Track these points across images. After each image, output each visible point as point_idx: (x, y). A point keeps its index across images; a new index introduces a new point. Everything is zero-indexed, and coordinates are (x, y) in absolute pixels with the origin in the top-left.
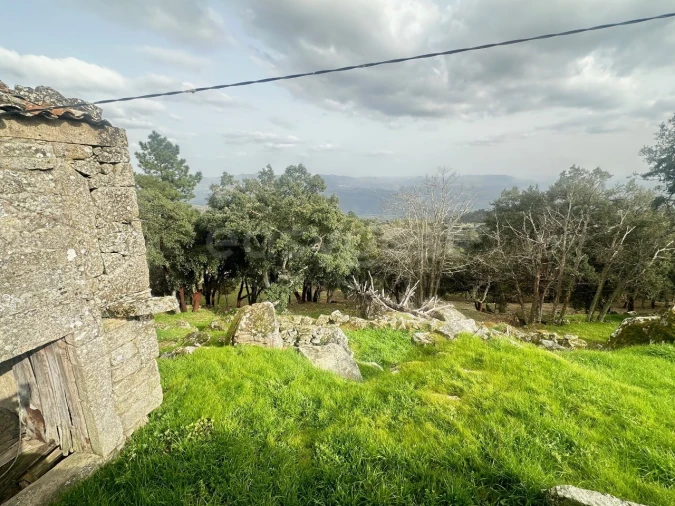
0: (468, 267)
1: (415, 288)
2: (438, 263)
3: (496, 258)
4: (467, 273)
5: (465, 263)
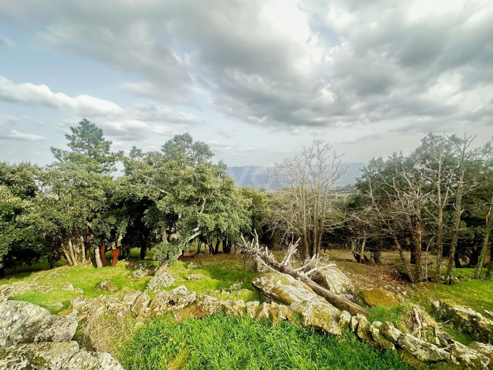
0: (346, 224)
1: (297, 245)
2: (319, 221)
3: (369, 214)
4: (345, 228)
5: (342, 220)
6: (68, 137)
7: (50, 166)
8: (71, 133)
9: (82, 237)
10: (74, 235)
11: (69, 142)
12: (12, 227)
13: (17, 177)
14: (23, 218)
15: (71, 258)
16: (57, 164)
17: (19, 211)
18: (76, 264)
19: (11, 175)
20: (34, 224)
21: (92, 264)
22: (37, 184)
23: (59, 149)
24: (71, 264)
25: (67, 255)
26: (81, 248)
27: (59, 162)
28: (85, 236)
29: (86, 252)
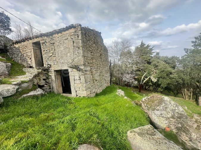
6: (193, 42)
7: (183, 56)
8: (194, 40)
9: (192, 89)
10: (188, 87)
11: (193, 44)
12: (168, 78)
13: (170, 62)
14: (172, 76)
15: (185, 96)
16: (186, 55)
17: (171, 73)
18: (187, 99)
19: (169, 61)
20: (175, 78)
21: (195, 102)
22: (177, 64)
23: (188, 48)
24: (185, 98)
25: (183, 94)
26: (190, 93)
27: (187, 54)
28: (194, 89)
29: (193, 96)
